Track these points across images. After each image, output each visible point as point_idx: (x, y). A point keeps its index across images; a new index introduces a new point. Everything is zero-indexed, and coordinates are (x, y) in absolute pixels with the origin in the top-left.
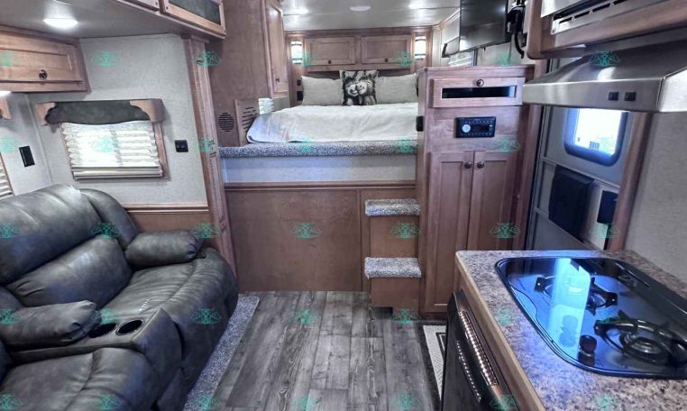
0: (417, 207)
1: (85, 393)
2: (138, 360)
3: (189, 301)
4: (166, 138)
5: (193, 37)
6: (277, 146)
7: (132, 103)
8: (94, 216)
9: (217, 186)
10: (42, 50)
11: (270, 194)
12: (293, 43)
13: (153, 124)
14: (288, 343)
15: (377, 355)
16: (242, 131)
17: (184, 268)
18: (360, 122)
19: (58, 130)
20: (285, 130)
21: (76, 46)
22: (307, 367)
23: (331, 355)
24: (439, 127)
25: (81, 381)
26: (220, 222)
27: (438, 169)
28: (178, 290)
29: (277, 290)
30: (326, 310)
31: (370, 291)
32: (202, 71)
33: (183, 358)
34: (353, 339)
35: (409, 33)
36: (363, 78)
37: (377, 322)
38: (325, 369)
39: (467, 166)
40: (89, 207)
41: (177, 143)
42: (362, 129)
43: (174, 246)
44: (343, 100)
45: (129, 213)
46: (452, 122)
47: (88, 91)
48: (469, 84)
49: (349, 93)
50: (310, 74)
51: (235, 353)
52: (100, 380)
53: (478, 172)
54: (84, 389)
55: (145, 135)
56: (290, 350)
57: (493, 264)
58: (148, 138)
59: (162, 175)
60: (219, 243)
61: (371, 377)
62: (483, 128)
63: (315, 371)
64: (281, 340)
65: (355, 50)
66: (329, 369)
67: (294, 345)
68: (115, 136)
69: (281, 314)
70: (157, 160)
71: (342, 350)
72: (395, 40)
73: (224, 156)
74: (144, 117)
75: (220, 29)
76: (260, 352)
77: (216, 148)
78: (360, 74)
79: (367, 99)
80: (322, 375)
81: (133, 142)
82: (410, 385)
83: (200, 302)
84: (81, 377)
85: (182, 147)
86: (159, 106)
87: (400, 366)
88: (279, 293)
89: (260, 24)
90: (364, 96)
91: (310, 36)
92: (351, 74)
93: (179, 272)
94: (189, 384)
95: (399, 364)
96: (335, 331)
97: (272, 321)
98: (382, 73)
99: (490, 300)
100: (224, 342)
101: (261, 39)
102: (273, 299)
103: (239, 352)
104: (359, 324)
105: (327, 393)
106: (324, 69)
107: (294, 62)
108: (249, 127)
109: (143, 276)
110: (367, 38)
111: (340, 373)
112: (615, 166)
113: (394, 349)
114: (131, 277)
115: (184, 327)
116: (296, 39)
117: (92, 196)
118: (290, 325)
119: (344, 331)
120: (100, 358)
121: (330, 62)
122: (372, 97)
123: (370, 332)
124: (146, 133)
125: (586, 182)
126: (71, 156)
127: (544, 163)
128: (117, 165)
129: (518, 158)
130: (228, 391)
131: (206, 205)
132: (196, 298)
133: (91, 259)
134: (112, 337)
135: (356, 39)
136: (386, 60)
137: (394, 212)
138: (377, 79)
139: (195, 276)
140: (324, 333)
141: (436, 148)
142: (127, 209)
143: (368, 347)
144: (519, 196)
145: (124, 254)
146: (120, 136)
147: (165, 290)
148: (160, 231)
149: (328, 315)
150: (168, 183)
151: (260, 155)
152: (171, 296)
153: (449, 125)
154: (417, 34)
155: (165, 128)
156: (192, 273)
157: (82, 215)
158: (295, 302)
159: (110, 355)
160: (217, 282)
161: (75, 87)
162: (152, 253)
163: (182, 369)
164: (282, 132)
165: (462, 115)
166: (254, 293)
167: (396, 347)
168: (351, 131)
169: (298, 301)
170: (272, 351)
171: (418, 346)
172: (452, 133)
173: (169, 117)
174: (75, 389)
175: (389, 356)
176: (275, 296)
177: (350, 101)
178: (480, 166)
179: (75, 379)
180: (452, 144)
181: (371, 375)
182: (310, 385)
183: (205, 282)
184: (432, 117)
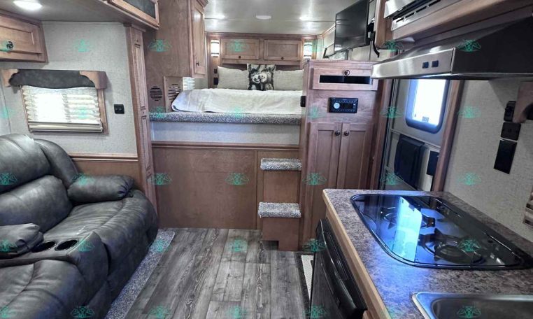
0: (299, 164)
1: (25, 293)
2: (72, 270)
3: (118, 228)
4: (107, 102)
5: (133, 26)
6: (194, 114)
7: (81, 73)
8: (44, 161)
9: (146, 142)
10: (11, 27)
11: (188, 151)
12: (212, 41)
13: (97, 90)
14: (195, 267)
15: (266, 276)
16: (168, 102)
17: (115, 204)
18: (259, 100)
19: (19, 91)
20: (201, 102)
21: (39, 27)
22: (209, 285)
23: (229, 275)
24: (317, 104)
25: (22, 285)
26: (147, 170)
27: (315, 135)
28: (108, 220)
29: (189, 226)
30: (227, 243)
31: (261, 229)
32: (139, 53)
33: (109, 274)
34: (247, 265)
35: (300, 39)
36: (265, 70)
37: (266, 252)
38: (224, 286)
39: (337, 134)
40: (40, 152)
41: (116, 106)
42: (261, 105)
43: (108, 186)
44: (248, 86)
45: (73, 160)
46: (326, 100)
47: (46, 62)
48: (339, 73)
49: (253, 81)
50: (224, 65)
51: (153, 273)
52: (38, 284)
53: (344, 139)
54: (24, 290)
55: (90, 99)
56: (197, 272)
57: (349, 198)
58: (93, 101)
59: (101, 131)
60: (145, 187)
61: (259, 293)
62: (349, 106)
63: (215, 288)
64: (190, 265)
65: (259, 49)
66: (226, 286)
67: (200, 268)
68: (66, 98)
69: (191, 245)
70: (99, 119)
71: (237, 272)
72: (289, 44)
73: (153, 120)
74: (90, 84)
75: (155, 22)
76: (172, 274)
77: (147, 112)
78: (262, 67)
79: (267, 86)
80: (221, 291)
81: (80, 104)
82: (289, 298)
83: (127, 230)
84: (22, 282)
85: (119, 110)
86: (103, 76)
87: (282, 284)
88: (191, 229)
89: (186, 20)
90: (264, 84)
91: (226, 37)
92: (255, 67)
93: (111, 207)
94: (113, 295)
95: (281, 283)
96: (233, 258)
97: (184, 250)
98: (279, 67)
99: (344, 219)
100: (144, 265)
101: (186, 32)
102: (186, 234)
103: (156, 272)
104: (252, 253)
105: (224, 304)
106: (235, 62)
107: (212, 55)
108: (174, 99)
109: (81, 210)
110: (269, 41)
111: (235, 289)
112: (439, 133)
113: (278, 272)
114: (71, 210)
115: (113, 249)
116: (215, 38)
117: (43, 144)
118: (198, 252)
119: (240, 258)
120: (39, 267)
121: (240, 57)
122: (271, 85)
123: (260, 260)
124: (91, 97)
125: (419, 145)
126: (28, 112)
127: (392, 133)
128: (66, 121)
129: (374, 130)
130: (145, 301)
131: (137, 156)
132: (124, 227)
133: (39, 193)
134: (51, 252)
135: (260, 41)
136: (282, 58)
137: (282, 168)
138: (275, 72)
139: (124, 210)
140: (224, 259)
141: (314, 120)
142: (71, 157)
143: (258, 271)
144: (374, 158)
145: (67, 192)
146: (70, 98)
147: (98, 220)
148: (97, 175)
149: (229, 246)
150: (107, 137)
151: (181, 120)
152: (102, 224)
153: (325, 103)
154: (306, 41)
155: (107, 94)
156: (121, 208)
157: (34, 158)
158: (203, 236)
159: (48, 265)
160: (141, 216)
161: (36, 58)
162: (90, 191)
163: (108, 282)
164: (199, 104)
165: (334, 96)
166: (171, 229)
167: (279, 270)
168: (253, 106)
169: (206, 235)
170: (182, 273)
171: (296, 270)
172: (326, 109)
173: (110, 86)
174: (17, 291)
175: (274, 277)
176: (188, 231)
177: (254, 86)
178: (346, 134)
179: (17, 284)
180: (326, 117)
181: (259, 291)
182: (211, 298)
183: (132, 215)
184: (312, 96)
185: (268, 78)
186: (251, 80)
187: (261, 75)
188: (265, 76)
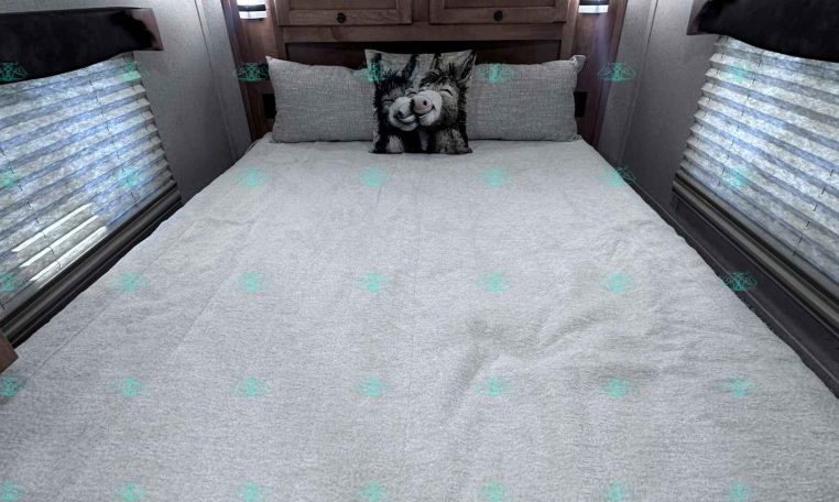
36: (433, 79)
49: (392, 119)
78: (424, 65)
79: (444, 139)
92: (397, 63)
106: (327, 36)
121: (342, 18)
122: (456, 133)
136: (498, 16)
177: (394, 142)
185: (444, 108)
186: (382, 116)
187: (416, 97)
188: (434, 99)
